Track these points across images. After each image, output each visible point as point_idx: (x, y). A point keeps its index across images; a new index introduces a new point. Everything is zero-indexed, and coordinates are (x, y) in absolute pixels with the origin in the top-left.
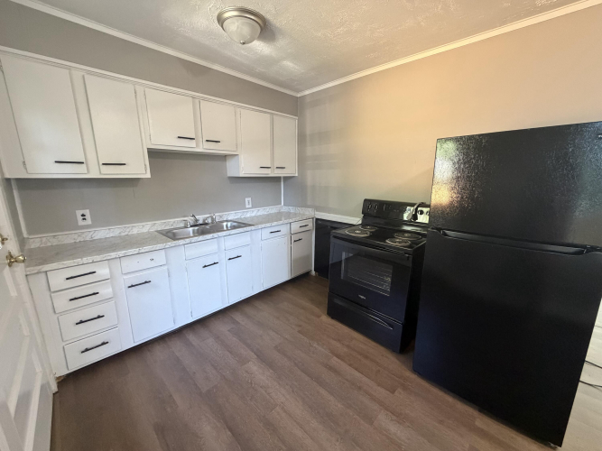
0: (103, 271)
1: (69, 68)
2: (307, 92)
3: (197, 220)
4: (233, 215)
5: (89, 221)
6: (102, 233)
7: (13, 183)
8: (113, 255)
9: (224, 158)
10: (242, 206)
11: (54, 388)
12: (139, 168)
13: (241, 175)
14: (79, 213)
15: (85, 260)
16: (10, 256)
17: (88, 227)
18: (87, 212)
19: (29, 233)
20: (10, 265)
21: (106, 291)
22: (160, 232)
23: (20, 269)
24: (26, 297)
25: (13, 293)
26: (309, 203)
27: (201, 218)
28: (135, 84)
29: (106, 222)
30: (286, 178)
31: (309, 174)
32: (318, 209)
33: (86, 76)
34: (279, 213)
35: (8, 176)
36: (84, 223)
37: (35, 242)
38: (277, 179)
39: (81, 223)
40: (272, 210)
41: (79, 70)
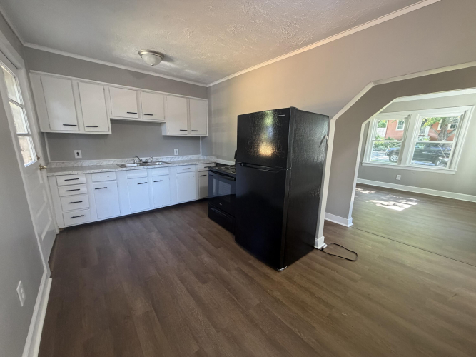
0: (82, 179)
1: (71, 80)
2: (211, 85)
3: (141, 160)
4: (165, 159)
5: (80, 156)
6: (87, 163)
7: (45, 135)
8: (88, 171)
9: (160, 124)
10: (172, 154)
11: (58, 232)
12: (105, 129)
13: (168, 134)
14: (76, 151)
15: (74, 172)
16: (40, 166)
17: (80, 159)
18: (80, 151)
19: (52, 160)
20: (41, 169)
21: (83, 189)
22: (118, 165)
23: (44, 172)
24: (47, 185)
25: (41, 182)
26: (214, 153)
27: (144, 159)
28: (103, 85)
29: (91, 158)
30: (203, 138)
31: (213, 134)
32: (218, 157)
33: (80, 83)
34: (198, 160)
35: (42, 131)
36: (78, 157)
37: (54, 165)
38: (197, 138)
39: (77, 157)
40: (194, 157)
41: (76, 80)
